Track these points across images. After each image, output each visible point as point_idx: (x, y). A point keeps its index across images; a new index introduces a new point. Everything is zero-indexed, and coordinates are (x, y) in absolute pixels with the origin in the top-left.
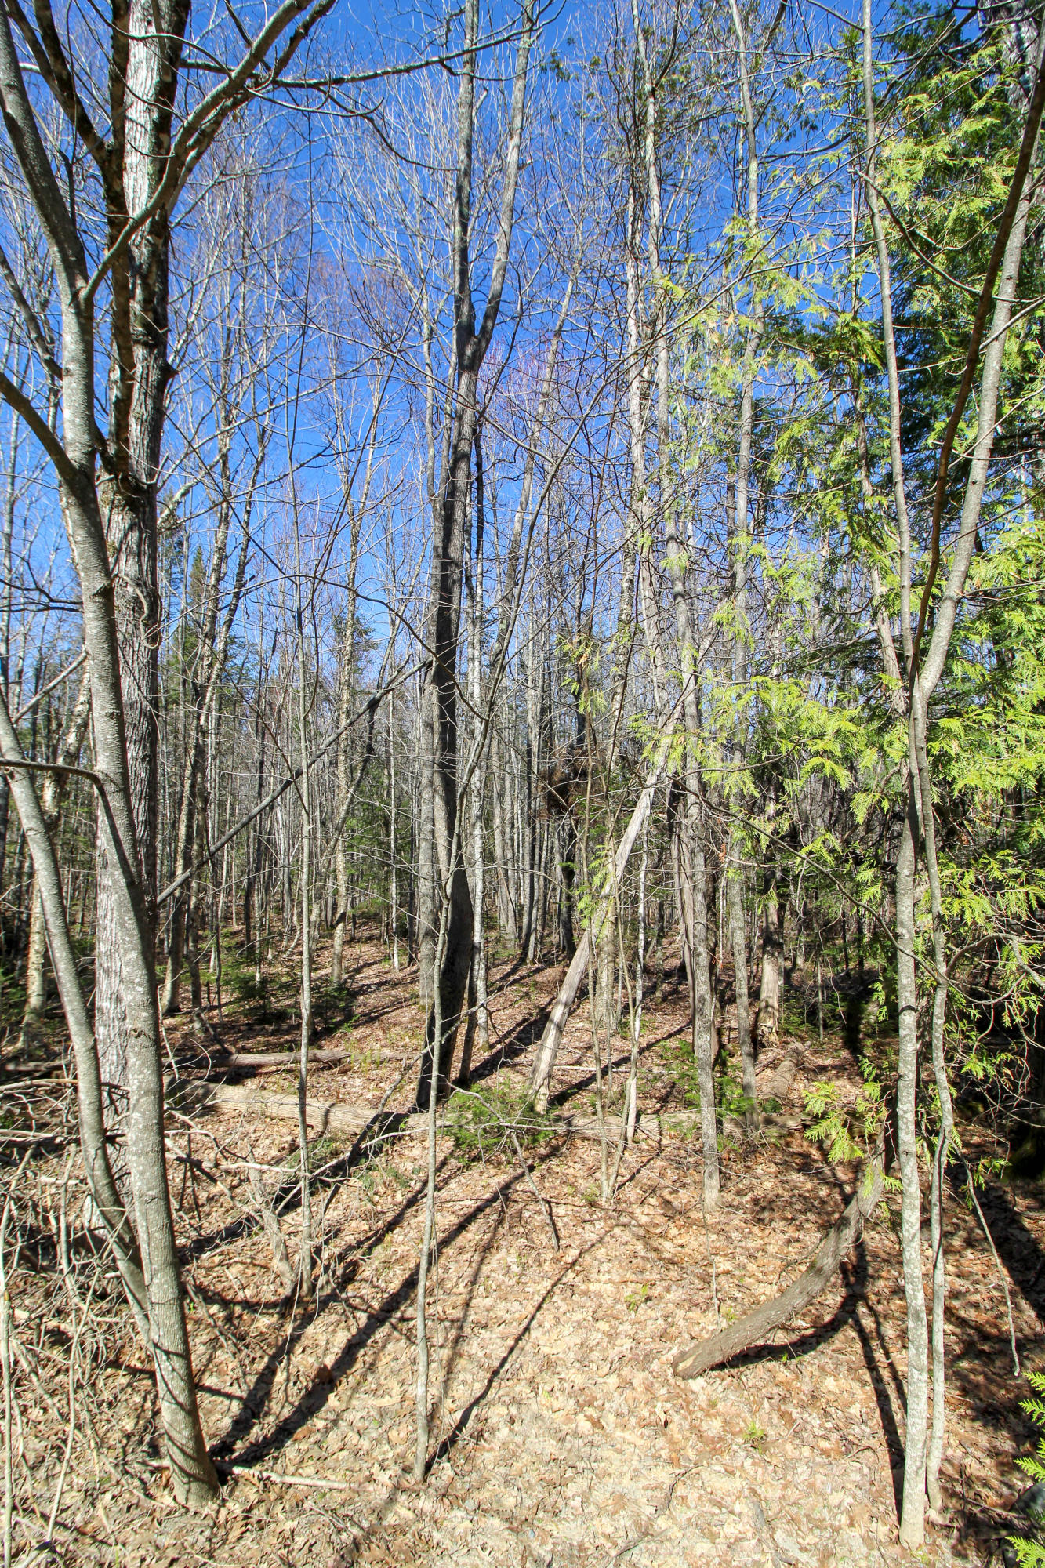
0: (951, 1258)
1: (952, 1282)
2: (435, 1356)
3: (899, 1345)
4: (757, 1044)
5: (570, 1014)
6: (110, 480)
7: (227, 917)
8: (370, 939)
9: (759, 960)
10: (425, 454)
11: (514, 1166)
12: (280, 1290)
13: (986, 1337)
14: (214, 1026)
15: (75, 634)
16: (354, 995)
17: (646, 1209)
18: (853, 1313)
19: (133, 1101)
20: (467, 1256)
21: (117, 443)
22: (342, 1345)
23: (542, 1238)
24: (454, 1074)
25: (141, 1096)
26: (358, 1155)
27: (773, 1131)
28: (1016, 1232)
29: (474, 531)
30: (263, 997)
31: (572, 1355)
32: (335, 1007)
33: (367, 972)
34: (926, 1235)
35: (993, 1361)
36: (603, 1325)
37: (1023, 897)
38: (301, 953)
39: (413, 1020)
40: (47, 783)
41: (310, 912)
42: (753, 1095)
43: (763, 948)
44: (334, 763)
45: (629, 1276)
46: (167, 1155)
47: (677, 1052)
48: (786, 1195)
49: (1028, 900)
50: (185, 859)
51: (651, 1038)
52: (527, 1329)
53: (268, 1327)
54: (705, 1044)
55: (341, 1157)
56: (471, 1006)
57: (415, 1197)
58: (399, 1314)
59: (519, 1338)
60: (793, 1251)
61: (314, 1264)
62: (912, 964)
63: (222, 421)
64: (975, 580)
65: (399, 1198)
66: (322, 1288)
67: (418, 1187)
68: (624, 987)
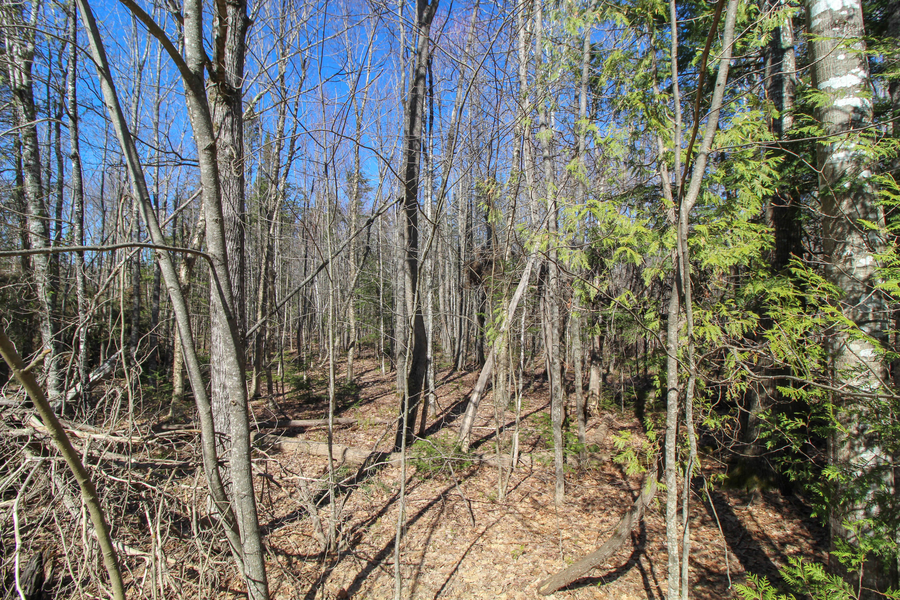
0: (693, 531)
1: (693, 544)
2: (405, 584)
3: (663, 577)
4: (587, 414)
5: (482, 398)
6: (215, 86)
7: (287, 345)
8: (369, 357)
9: (589, 369)
10: (399, 76)
11: (450, 481)
12: (318, 549)
13: (711, 573)
14: (280, 405)
15: (197, 182)
16: (359, 388)
17: (523, 505)
18: (638, 560)
19: (233, 442)
20: (423, 530)
21: (218, 63)
22: (353, 578)
23: (465, 520)
24: (416, 431)
25: (237, 439)
26: (361, 475)
27: (595, 462)
28: (729, 517)
29: (428, 120)
30: (308, 389)
31: (481, 583)
32: (349, 395)
33: (367, 375)
34: (679, 518)
35: (715, 586)
36: (498, 567)
37: (739, 326)
38: (329, 365)
39: (394, 402)
40: (182, 267)
41: (334, 342)
42: (584, 442)
43: (591, 362)
44: (348, 257)
45: (513, 540)
46: (253, 472)
47: (542, 420)
48: (602, 497)
49: (742, 327)
50: (262, 310)
51: (527, 411)
52: (456, 569)
53: (312, 569)
54: (557, 414)
55: (353, 476)
56: (426, 393)
57: (394, 498)
58: (385, 561)
59: (452, 574)
60: (605, 527)
61: (337, 534)
62: (675, 364)
63: (280, 55)
64: (718, 144)
65: (385, 498)
66: (342, 547)
67: (396, 492)
68: (512, 384)
